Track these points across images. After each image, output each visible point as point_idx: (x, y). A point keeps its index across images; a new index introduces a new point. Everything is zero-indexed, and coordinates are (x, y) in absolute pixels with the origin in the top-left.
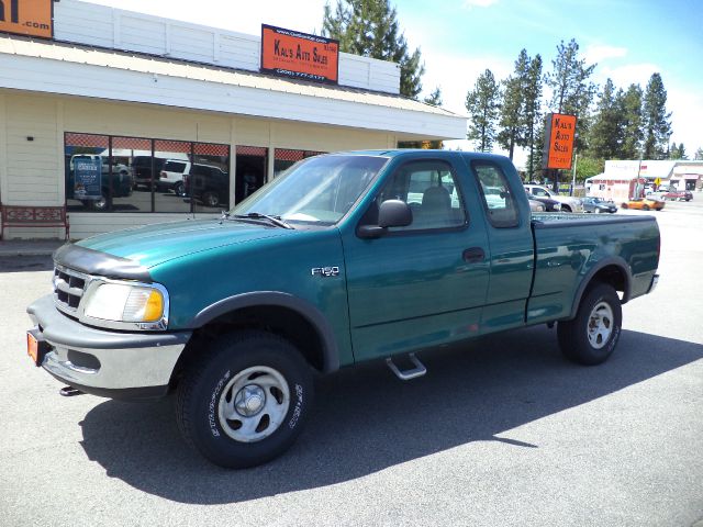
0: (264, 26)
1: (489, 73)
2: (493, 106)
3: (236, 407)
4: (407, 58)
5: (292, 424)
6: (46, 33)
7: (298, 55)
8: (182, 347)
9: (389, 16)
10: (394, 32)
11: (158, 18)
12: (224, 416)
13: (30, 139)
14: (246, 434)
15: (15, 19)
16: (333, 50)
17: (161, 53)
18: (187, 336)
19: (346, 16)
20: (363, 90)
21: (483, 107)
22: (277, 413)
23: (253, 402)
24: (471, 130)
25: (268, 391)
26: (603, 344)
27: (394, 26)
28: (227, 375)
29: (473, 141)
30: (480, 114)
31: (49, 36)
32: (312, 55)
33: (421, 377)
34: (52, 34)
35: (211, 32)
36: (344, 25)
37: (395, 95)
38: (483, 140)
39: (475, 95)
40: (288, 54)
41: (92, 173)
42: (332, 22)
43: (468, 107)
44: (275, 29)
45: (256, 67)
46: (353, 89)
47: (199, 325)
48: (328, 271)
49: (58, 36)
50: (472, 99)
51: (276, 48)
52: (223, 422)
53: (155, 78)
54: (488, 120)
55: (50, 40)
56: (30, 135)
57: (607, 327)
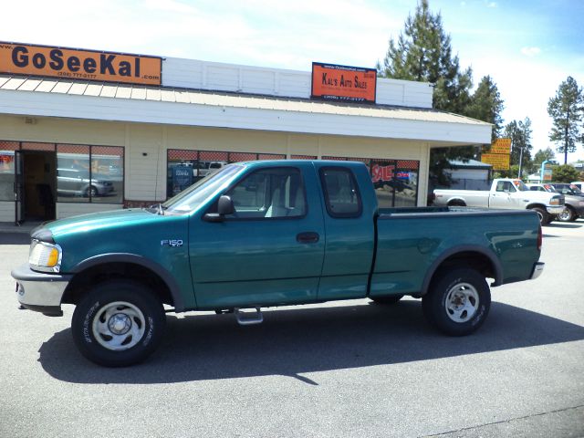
0: (314, 64)
1: (571, 80)
2: (576, 110)
3: (109, 326)
4: (460, 75)
5: (145, 343)
6: (156, 82)
7: (342, 83)
8: (67, 283)
9: (444, 42)
10: (448, 55)
11: (233, 65)
12: (97, 330)
13: (145, 154)
14: (115, 345)
15: (137, 74)
16: (372, 77)
17: (234, 89)
18: (70, 277)
19: (407, 46)
20: (397, 107)
21: (565, 110)
22: (137, 334)
23: (119, 325)
24: (553, 132)
25: (132, 319)
26: (467, 319)
27: (449, 50)
28: (97, 304)
29: (556, 142)
30: (563, 117)
31: (158, 83)
32: (354, 82)
33: (259, 324)
34: (161, 82)
35: (272, 72)
36: (405, 53)
37: (426, 109)
38: (567, 140)
39: (557, 101)
40: (334, 83)
41: (184, 177)
42: (394, 51)
43: (550, 112)
44: (322, 65)
45: (307, 94)
46: (387, 107)
47: (78, 271)
48: (174, 243)
49: (165, 83)
50: (553, 104)
51: (324, 78)
52: (96, 335)
53: (223, 109)
54: (571, 122)
55: (159, 87)
56: (145, 152)
57: (473, 305)
